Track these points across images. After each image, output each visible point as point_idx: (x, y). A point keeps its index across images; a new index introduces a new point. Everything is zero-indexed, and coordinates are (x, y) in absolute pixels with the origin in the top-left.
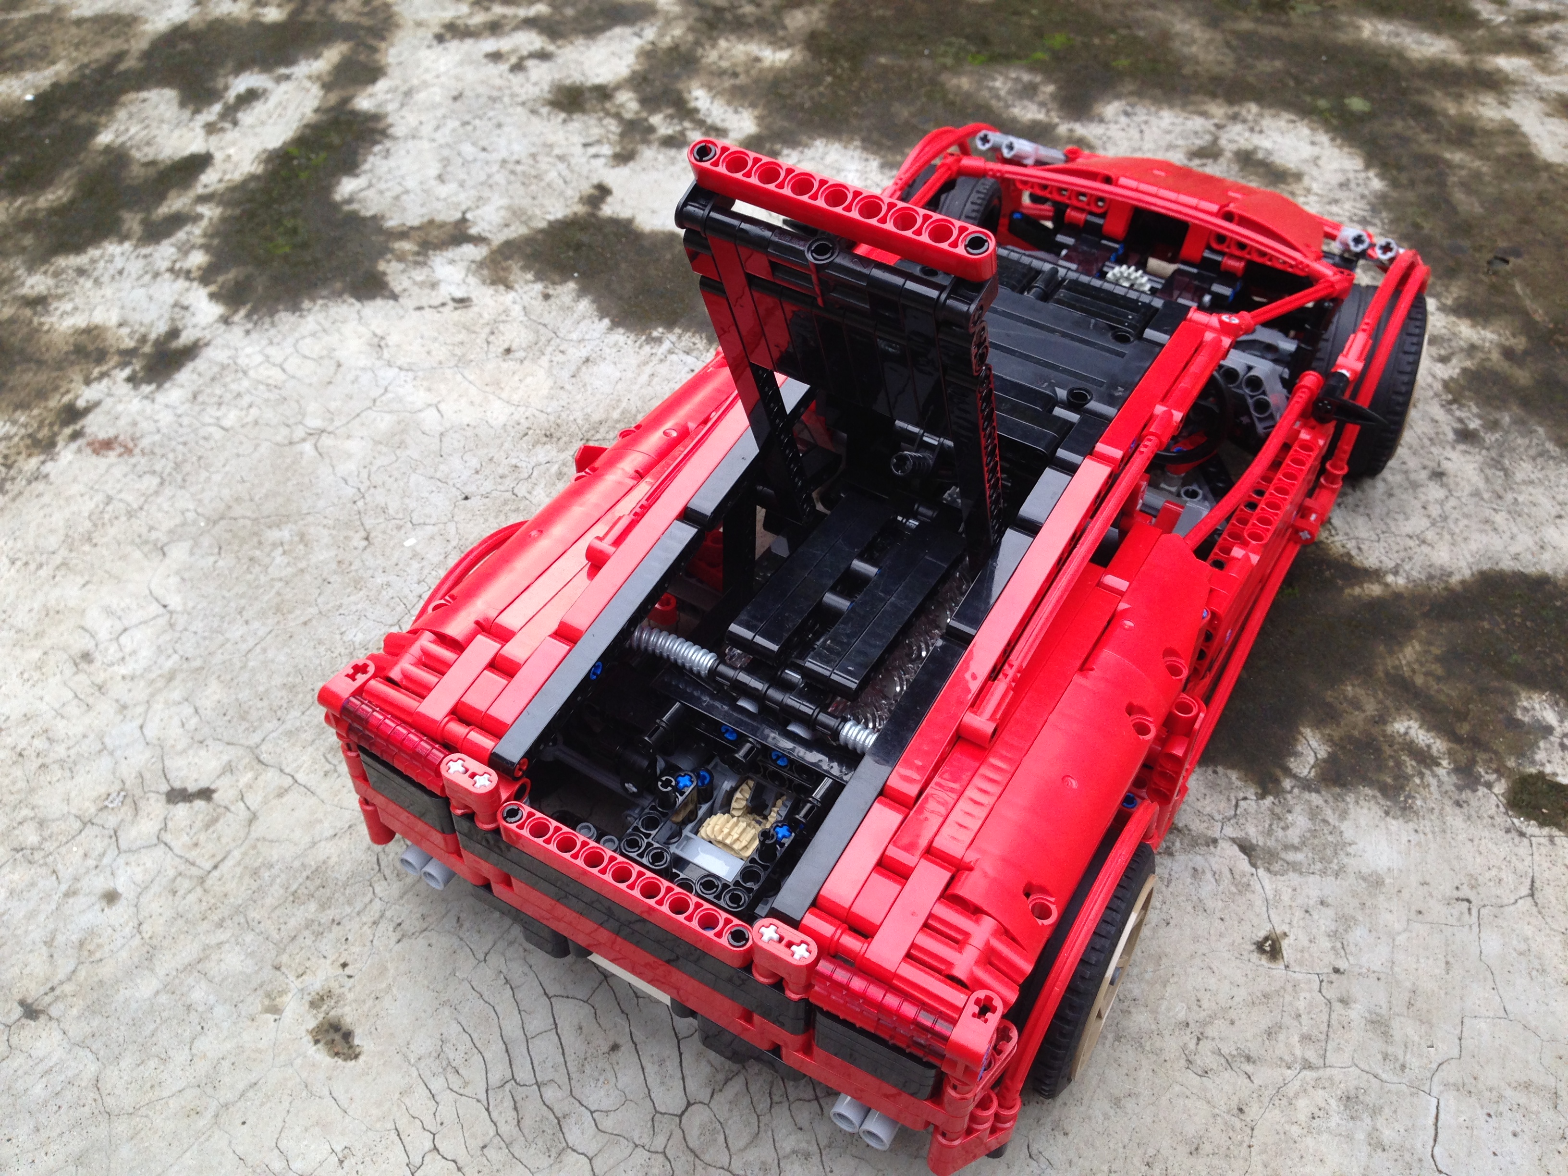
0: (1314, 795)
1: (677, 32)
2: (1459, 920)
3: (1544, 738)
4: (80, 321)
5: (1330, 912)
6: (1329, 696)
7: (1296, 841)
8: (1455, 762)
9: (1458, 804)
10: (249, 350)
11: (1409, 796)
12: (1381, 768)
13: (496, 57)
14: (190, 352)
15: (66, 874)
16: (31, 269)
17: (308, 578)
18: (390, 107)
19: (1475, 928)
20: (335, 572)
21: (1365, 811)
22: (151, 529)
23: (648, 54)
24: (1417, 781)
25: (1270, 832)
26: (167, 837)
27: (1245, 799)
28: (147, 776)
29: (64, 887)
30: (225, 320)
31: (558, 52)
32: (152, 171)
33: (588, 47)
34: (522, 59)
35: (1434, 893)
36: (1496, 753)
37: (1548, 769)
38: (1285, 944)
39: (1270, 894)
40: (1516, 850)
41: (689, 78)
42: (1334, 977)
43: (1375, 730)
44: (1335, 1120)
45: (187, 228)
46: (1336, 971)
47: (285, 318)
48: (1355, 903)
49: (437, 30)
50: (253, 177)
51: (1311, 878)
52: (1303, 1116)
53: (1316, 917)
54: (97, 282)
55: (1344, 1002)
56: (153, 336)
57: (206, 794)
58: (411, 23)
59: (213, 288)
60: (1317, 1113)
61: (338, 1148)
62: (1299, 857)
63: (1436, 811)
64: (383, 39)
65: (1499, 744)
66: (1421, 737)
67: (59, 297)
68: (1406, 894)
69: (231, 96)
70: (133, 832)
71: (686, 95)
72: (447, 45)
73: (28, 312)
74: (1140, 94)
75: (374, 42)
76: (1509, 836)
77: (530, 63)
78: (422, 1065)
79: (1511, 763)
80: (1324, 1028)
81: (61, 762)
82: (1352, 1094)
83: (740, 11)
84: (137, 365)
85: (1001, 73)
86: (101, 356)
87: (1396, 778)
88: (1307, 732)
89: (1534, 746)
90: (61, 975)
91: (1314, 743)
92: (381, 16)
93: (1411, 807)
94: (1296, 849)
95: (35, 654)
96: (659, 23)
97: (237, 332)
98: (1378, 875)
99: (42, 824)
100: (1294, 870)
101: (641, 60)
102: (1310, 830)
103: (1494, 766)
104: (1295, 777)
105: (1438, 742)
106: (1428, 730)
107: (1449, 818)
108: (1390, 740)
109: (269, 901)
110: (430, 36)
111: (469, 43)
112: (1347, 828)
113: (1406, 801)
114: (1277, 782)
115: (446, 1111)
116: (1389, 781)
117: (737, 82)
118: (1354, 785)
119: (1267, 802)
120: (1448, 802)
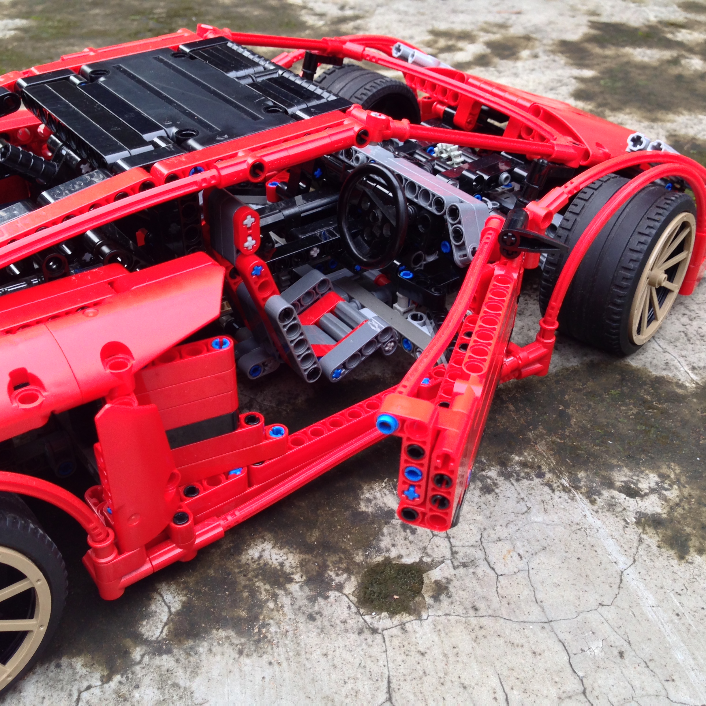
0: (165, 657)
3: (387, 523)
8: (307, 572)
9: (311, 618)
11: (264, 625)
12: (234, 604)
21: (218, 658)
24: (271, 605)
27: (89, 688)
36: (345, 551)
37: (393, 553)
40: (370, 651)
63: (290, 634)
65: (347, 542)
66: (274, 557)
76: (363, 636)
79: (359, 558)
87: (250, 610)
89: (378, 534)
91: (169, 599)
93: (265, 637)
103: (343, 566)
104: (146, 642)
105: (291, 556)
106: (281, 548)
107: (303, 638)
108: (244, 570)
113: (260, 632)
114: (126, 654)
116: (243, 614)
118: (207, 631)
119: (113, 684)
120: (302, 619)
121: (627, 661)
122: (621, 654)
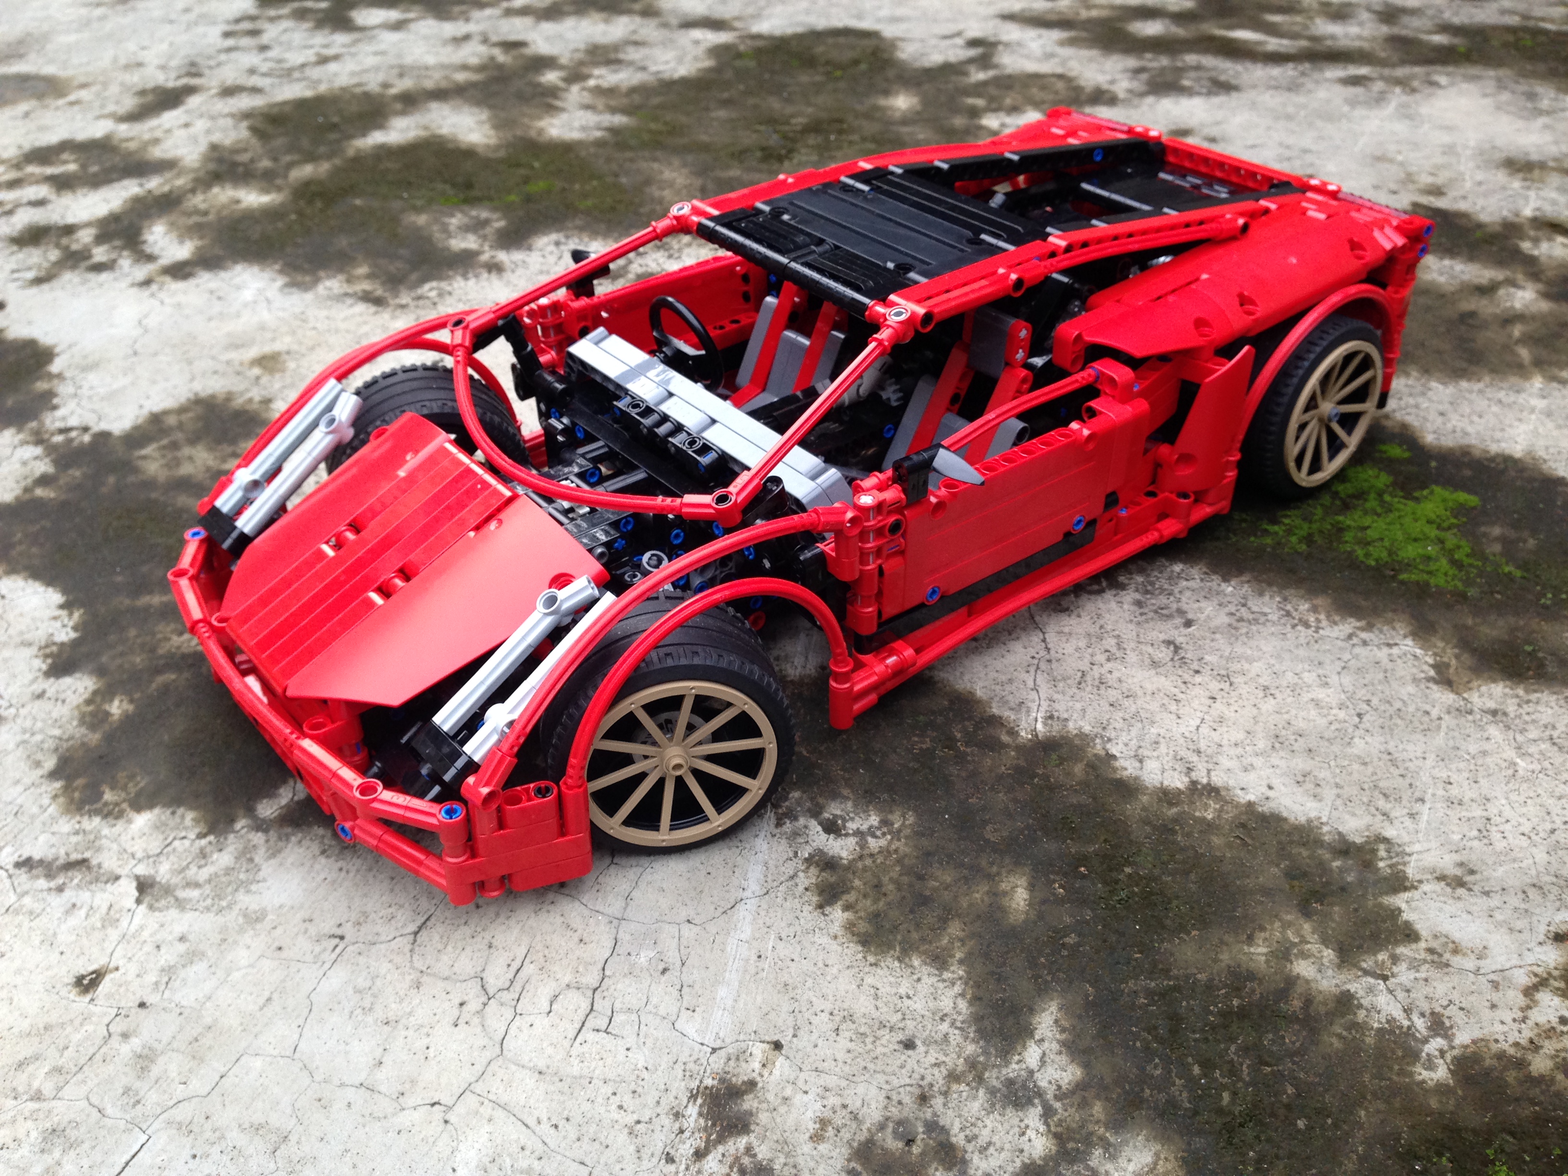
0: (260, 834)
1: (180, 182)
2: (316, 956)
5: (182, 948)
7: (203, 879)
19: (327, 966)
21: (302, 850)
23: (137, 200)
25: (183, 870)
27: (184, 838)
31: (56, 200)
33: (85, 195)
34: (18, 206)
35: (311, 930)
38: (108, 978)
39: (133, 928)
41: (159, 217)
42: (135, 1010)
46: (142, 1005)
48: (218, 938)
51: (189, 914)
53: (163, 952)
55: (125, 1036)
62: (195, 893)
68: (279, 931)
71: (145, 231)
77: (21, 210)
80: (84, 1060)
83: (254, 165)
85: (462, 212)
91: (300, 786)
94: (197, 885)
96: (168, 175)
98: (264, 912)
100: (179, 906)
101: (127, 204)
102: (226, 869)
104: (254, 817)
112: (267, 868)
114: (232, 821)
117: (204, 219)
119: (204, 842)
121: (664, 978)
122: (664, 971)
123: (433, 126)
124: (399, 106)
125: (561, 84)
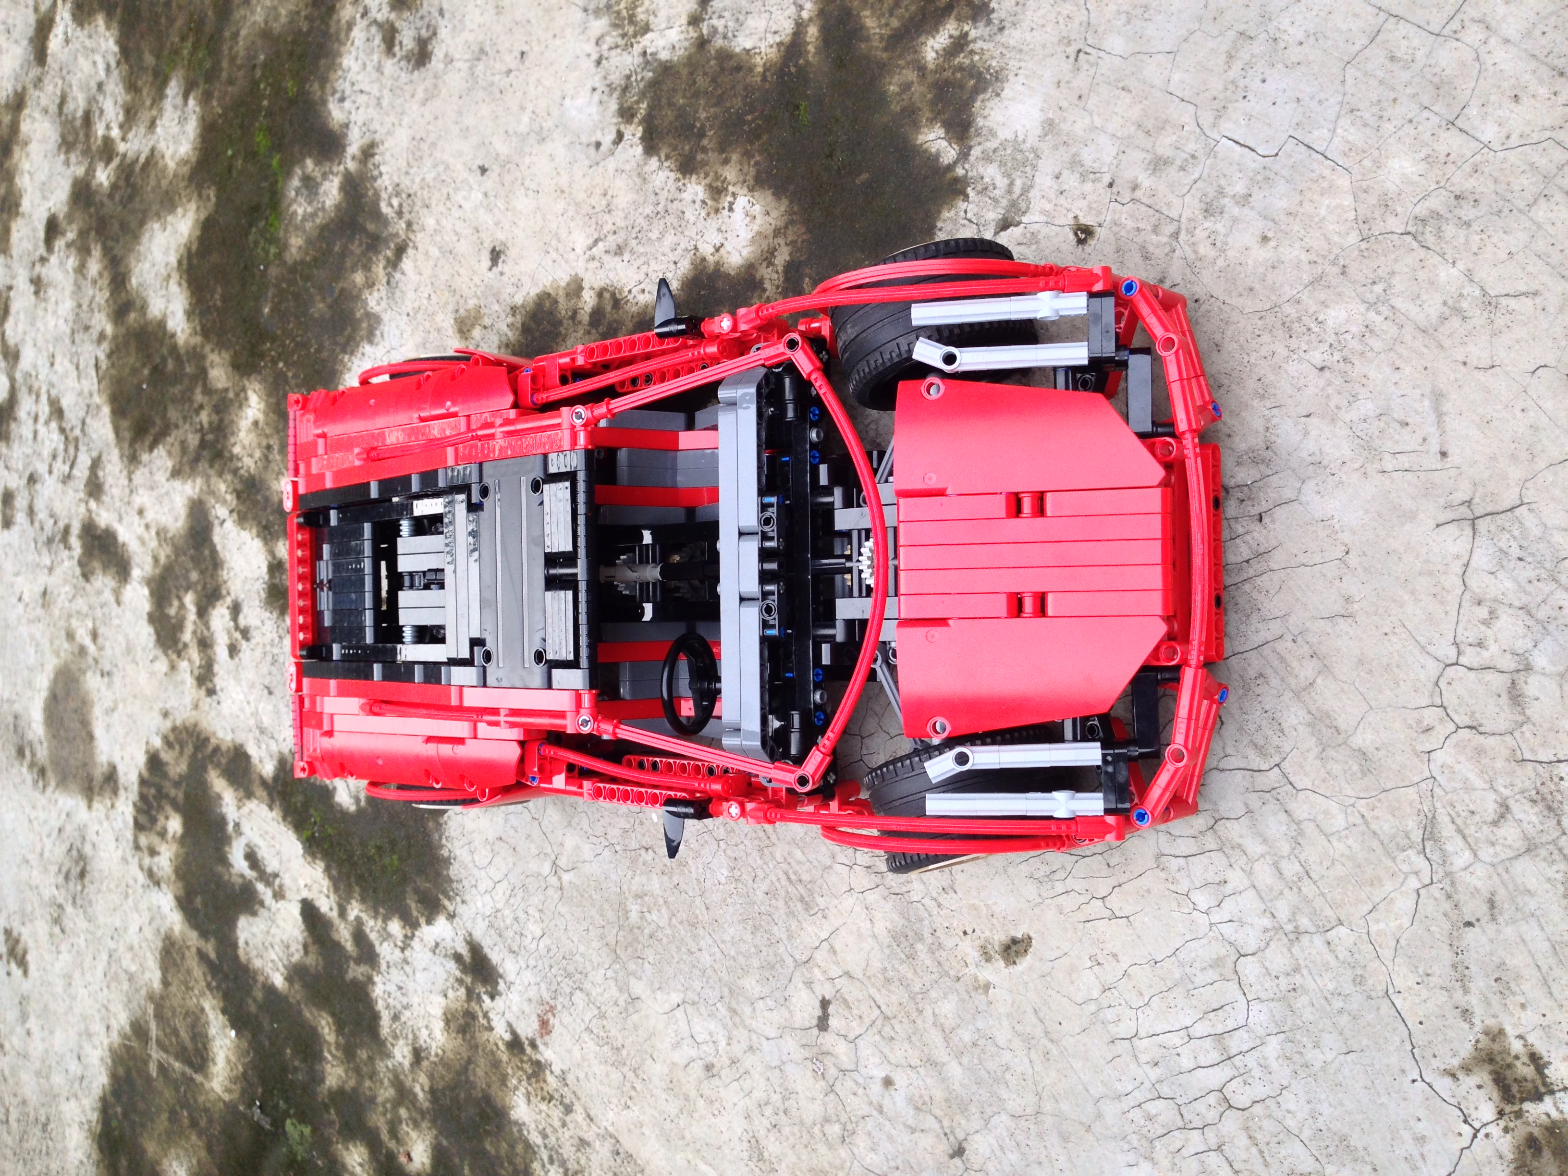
0: (972, 152)
1: (223, 487)
2: (1092, 65)
4: (438, 1026)
5: (1066, 173)
6: (895, 107)
7: (1006, 181)
8: (967, 18)
9: (1001, 29)
10: (479, 904)
11: (988, 70)
12: (962, 87)
13: (233, 650)
14: (475, 949)
15: (865, 1110)
16: (389, 1056)
17: (671, 899)
18: (274, 748)
19: (1102, 54)
20: (671, 878)
21: (993, 113)
22: (616, 1004)
23: (242, 519)
24: (976, 58)
25: (995, 200)
26: (851, 1036)
27: (966, 210)
28: (804, 1041)
29: (875, 1113)
30: (451, 917)
31: (233, 595)
32: (313, 949)
34: (237, 628)
35: (1067, 78)
38: (1082, 220)
39: (1043, 218)
42: (1115, 189)
43: (930, 79)
44: (1219, 227)
45: (368, 931)
46: (1111, 185)
47: (454, 871)
48: (1062, 149)
49: (202, 692)
50: (327, 870)
51: (1037, 179)
52: (1212, 253)
53: (1066, 187)
54: (406, 1007)
55: (1135, 187)
56: (458, 973)
57: (825, 1004)
58: (194, 713)
59: (422, 921)
60: (1211, 240)
61: (1089, 964)
62: (1018, 183)
63: (1004, 51)
64: (207, 740)
66: (942, 40)
67: (416, 1038)
68: (1064, 104)
69: (250, 874)
70: (844, 1058)
72: (218, 688)
73: (425, 1063)
74: (324, 81)
75: (210, 748)
77: (242, 622)
78: (1045, 895)
80: (1151, 211)
81: (784, 1099)
82: (1203, 206)
83: (206, 425)
84: (481, 989)
85: (290, 205)
86: (470, 1015)
87: (971, 76)
88: (921, 138)
90: (936, 1126)
91: (932, 136)
92: (184, 735)
93: (997, 72)
94: (1011, 184)
95: (701, 1103)
96: (211, 500)
97: (461, 909)
98: (1044, 122)
99: (827, 1120)
100: (1028, 191)
101: (247, 525)
102: (1000, 166)
104: (955, 163)
105: (948, 26)
106: (938, 32)
107: (1012, 42)
108: (940, 69)
109: (910, 975)
110: (208, 700)
111: (216, 668)
112: (1003, 134)
113: (991, 74)
114: (956, 180)
115: (1079, 886)
116: (972, 82)
117: (276, 447)
118: (971, 115)
119: (972, 194)
120: (998, 38)
123: (164, 272)
124: (132, 316)
125: (116, 162)
